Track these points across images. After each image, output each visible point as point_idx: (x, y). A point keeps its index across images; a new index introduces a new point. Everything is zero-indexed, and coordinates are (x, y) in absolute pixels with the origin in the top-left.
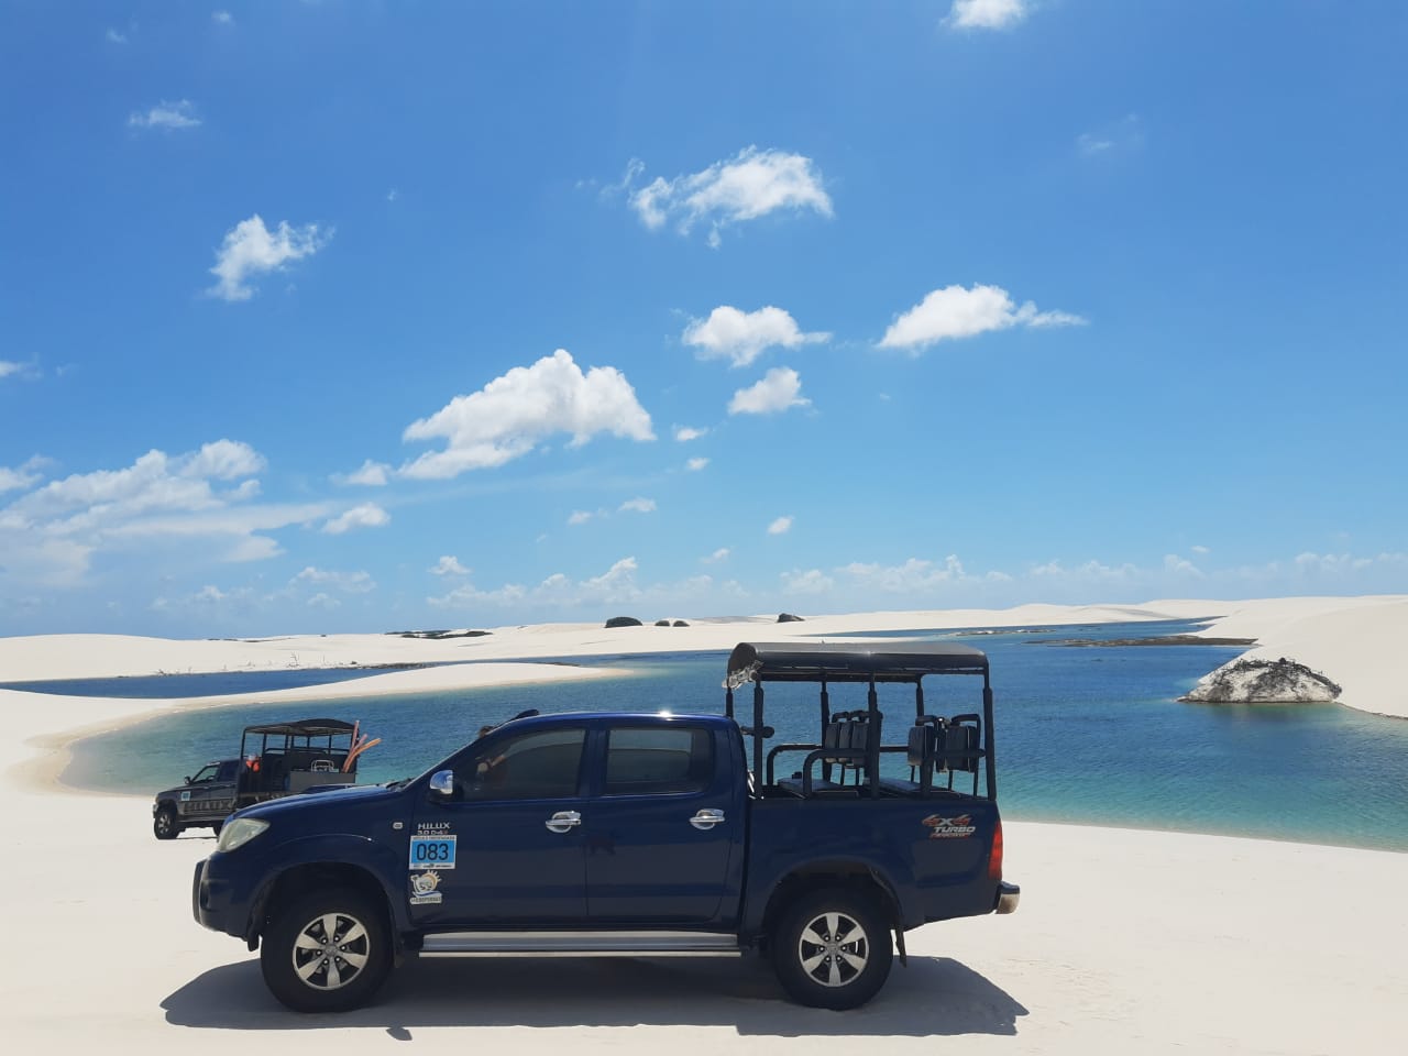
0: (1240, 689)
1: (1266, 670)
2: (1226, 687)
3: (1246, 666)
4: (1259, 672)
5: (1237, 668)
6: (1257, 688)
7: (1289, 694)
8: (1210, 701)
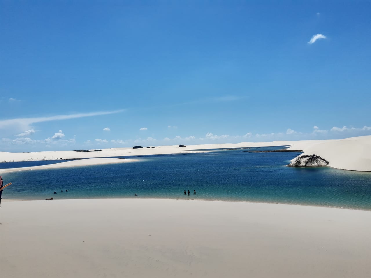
0: (303, 163)
1: (310, 158)
2: (299, 162)
3: (304, 157)
4: (308, 158)
5: (302, 157)
6: (307, 162)
7: (316, 164)
8: (295, 166)
